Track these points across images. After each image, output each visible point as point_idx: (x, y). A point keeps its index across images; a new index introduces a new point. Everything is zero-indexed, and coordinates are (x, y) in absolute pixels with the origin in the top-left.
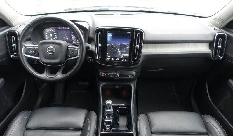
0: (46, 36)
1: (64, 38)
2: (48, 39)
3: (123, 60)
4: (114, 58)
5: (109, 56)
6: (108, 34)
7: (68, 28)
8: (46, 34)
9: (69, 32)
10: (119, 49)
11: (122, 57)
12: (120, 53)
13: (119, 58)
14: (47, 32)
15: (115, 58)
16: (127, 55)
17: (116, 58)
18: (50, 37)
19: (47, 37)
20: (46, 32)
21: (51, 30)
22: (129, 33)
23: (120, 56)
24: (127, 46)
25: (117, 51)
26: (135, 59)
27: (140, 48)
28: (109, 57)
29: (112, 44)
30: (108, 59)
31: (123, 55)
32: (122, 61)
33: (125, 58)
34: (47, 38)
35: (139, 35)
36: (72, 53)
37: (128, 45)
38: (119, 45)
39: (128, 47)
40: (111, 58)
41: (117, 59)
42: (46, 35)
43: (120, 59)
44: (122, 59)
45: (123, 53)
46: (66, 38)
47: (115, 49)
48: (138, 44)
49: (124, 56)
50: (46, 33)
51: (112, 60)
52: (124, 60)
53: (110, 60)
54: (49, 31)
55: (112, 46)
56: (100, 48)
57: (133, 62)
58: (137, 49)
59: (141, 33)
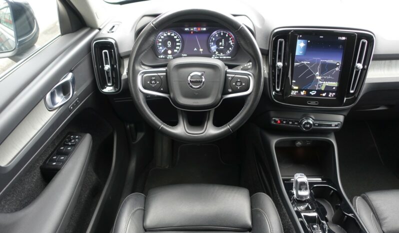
0: (160, 46)
1: (195, 49)
2: (163, 51)
3: (324, 95)
4: (305, 90)
5: (296, 86)
6: (298, 41)
7: (205, 29)
8: (160, 42)
9: (205, 37)
10: (318, 73)
11: (323, 88)
12: (320, 80)
13: (317, 91)
14: (162, 37)
15: (308, 91)
16: (335, 84)
17: (311, 91)
18: (167, 47)
19: (161, 48)
20: (160, 38)
21: (169, 34)
22: (344, 38)
23: (319, 87)
24: (335, 66)
25: (314, 76)
26: (352, 92)
27: (364, 71)
28: (297, 88)
29: (305, 63)
30: (294, 93)
31: (327, 83)
32: (322, 96)
33: (328, 90)
34: (161, 50)
35: (364, 44)
36: (236, 84)
37: (338, 64)
38: (318, 64)
39: (337, 69)
40: (300, 90)
41: (313, 93)
42: (160, 44)
43: (319, 92)
44: (323, 92)
45: (326, 80)
46: (198, 49)
47: (310, 72)
48: (359, 62)
49: (327, 86)
50: (160, 40)
52: (327, 95)
53: (299, 94)
54: (165, 35)
55: (304, 67)
56: (279, 70)
57: (346, 97)
58: (357, 72)
59: (370, 39)
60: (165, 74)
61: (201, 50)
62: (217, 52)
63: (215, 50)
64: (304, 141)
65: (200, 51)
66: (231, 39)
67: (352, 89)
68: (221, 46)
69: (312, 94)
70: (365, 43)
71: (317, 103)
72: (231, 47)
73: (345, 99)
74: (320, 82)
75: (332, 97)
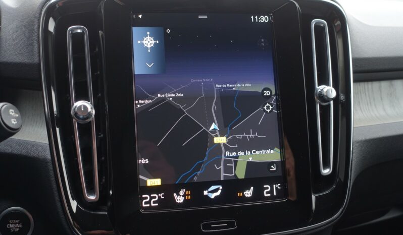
3: (248, 193)
4: (187, 186)
5: (153, 175)
6: (136, 31)
10: (214, 126)
11: (241, 173)
12: (227, 148)
13: (225, 183)
15: (196, 189)
16: (271, 155)
17: (207, 185)
22: (264, 19)
23: (228, 170)
24: (258, 99)
25: (206, 138)
26: (326, 172)
27: (343, 107)
28: (157, 182)
29: (169, 96)
30: (149, 202)
32: (244, 199)
33: (257, 175)
35: (320, 30)
37: (267, 93)
38: (210, 98)
39: (268, 107)
40: (168, 189)
41: (214, 193)
43: (232, 186)
44: (244, 184)
47: (189, 126)
48: (323, 81)
49: (250, 165)
51: (180, 199)
52: (258, 194)
53: (168, 202)
55: (166, 110)
56: (85, 129)
57: (315, 193)
58: (325, 110)
67: (326, 165)
69: (213, 196)
70: (324, 28)
71: (231, 225)
73: (314, 197)
74: (228, 153)
75: (272, 197)
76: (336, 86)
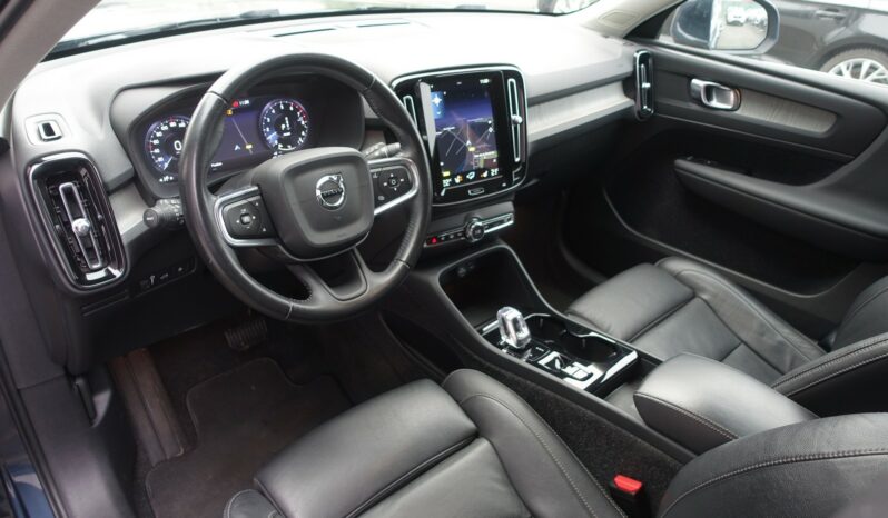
0: (157, 156)
1: (237, 147)
2: (166, 165)
3: (485, 174)
4: (460, 174)
5: (446, 170)
7: (247, 102)
8: (155, 147)
9: (250, 118)
10: (469, 143)
11: (481, 165)
12: (475, 153)
13: (475, 171)
14: (159, 134)
15: (464, 175)
16: (493, 154)
17: (468, 173)
18: (175, 155)
19: (161, 159)
20: (156, 138)
21: (173, 124)
22: (486, 81)
23: (476, 164)
24: (487, 126)
25: (466, 148)
26: (517, 160)
27: (524, 125)
28: (448, 174)
29: (449, 129)
30: (446, 183)
31: (482, 155)
32: (484, 178)
33: (488, 166)
34: (162, 163)
35: (512, 85)
36: (389, 184)
37: (490, 122)
38: (466, 128)
39: (491, 130)
40: (453, 176)
41: (471, 176)
42: (157, 151)
43: (479, 172)
44: (483, 170)
45: (482, 151)
46: (243, 145)
47: (458, 144)
48: (515, 113)
49: (485, 160)
50: (156, 142)
51: (457, 181)
52: (489, 175)
53: (453, 183)
54: (165, 128)
57: (514, 170)
58: (516, 128)
59: (517, 76)
60: (258, 197)
61: (249, 147)
62: (280, 145)
63: (276, 142)
64: (465, 264)
65: (248, 150)
66: (301, 115)
67: (517, 157)
68: (286, 131)
69: (471, 178)
70: (514, 83)
71: (481, 190)
72: (304, 129)
73: (513, 173)
74: (476, 156)
75: (495, 175)
76: (520, 115)
